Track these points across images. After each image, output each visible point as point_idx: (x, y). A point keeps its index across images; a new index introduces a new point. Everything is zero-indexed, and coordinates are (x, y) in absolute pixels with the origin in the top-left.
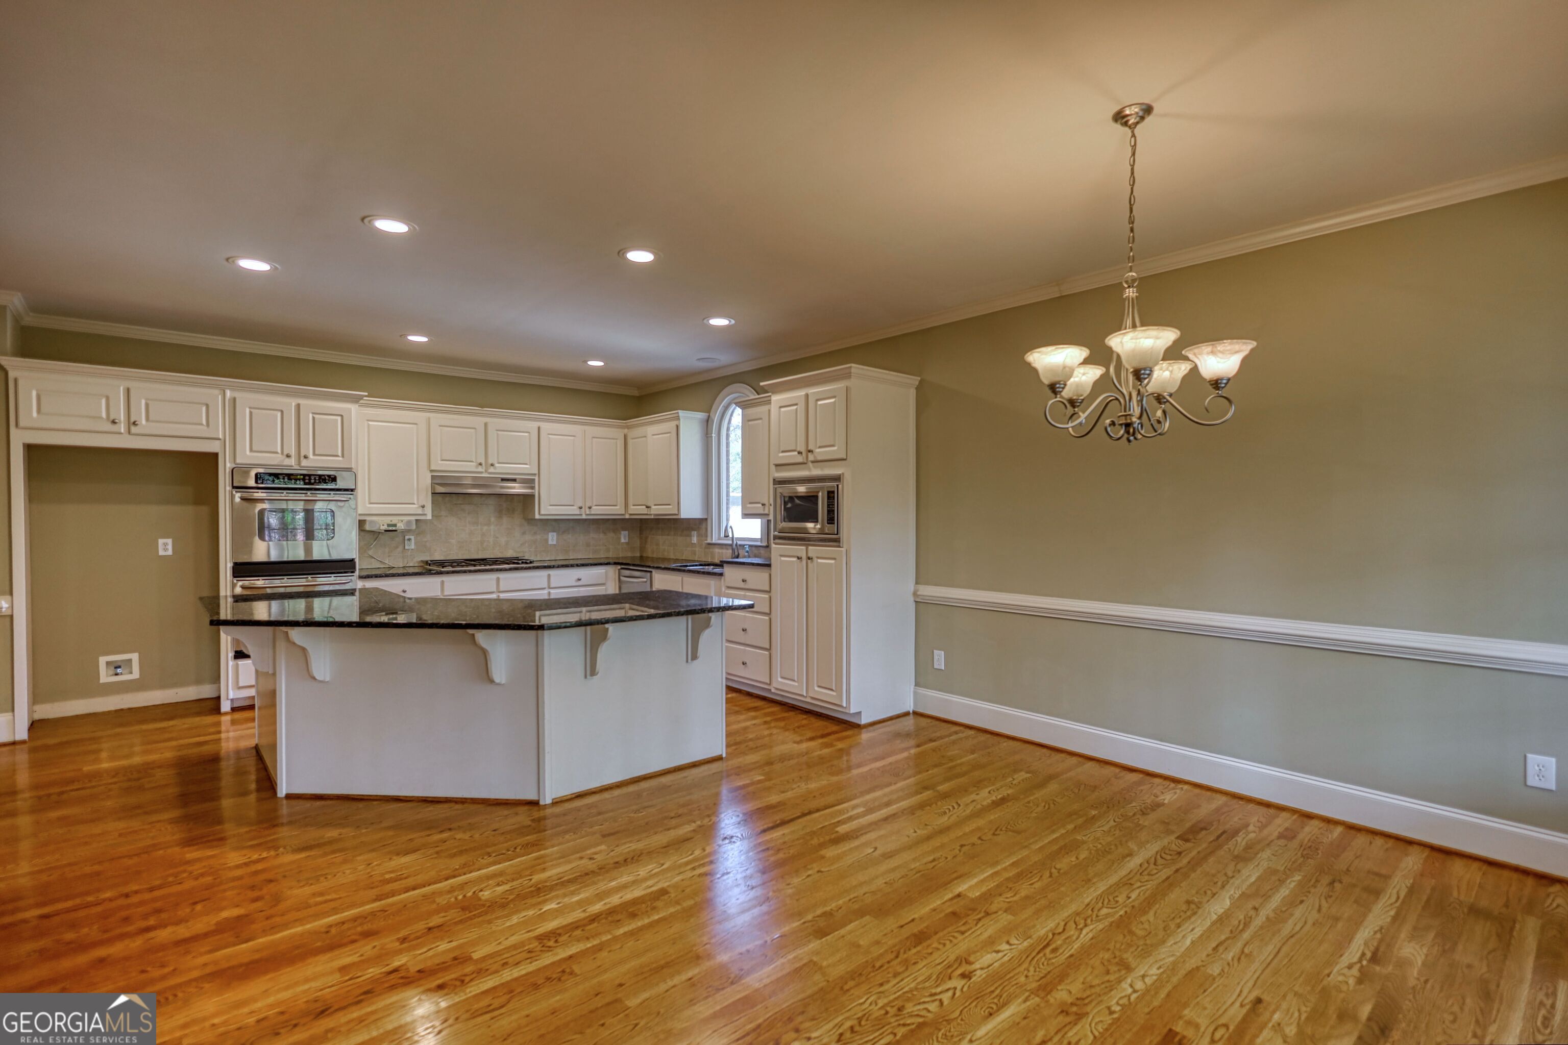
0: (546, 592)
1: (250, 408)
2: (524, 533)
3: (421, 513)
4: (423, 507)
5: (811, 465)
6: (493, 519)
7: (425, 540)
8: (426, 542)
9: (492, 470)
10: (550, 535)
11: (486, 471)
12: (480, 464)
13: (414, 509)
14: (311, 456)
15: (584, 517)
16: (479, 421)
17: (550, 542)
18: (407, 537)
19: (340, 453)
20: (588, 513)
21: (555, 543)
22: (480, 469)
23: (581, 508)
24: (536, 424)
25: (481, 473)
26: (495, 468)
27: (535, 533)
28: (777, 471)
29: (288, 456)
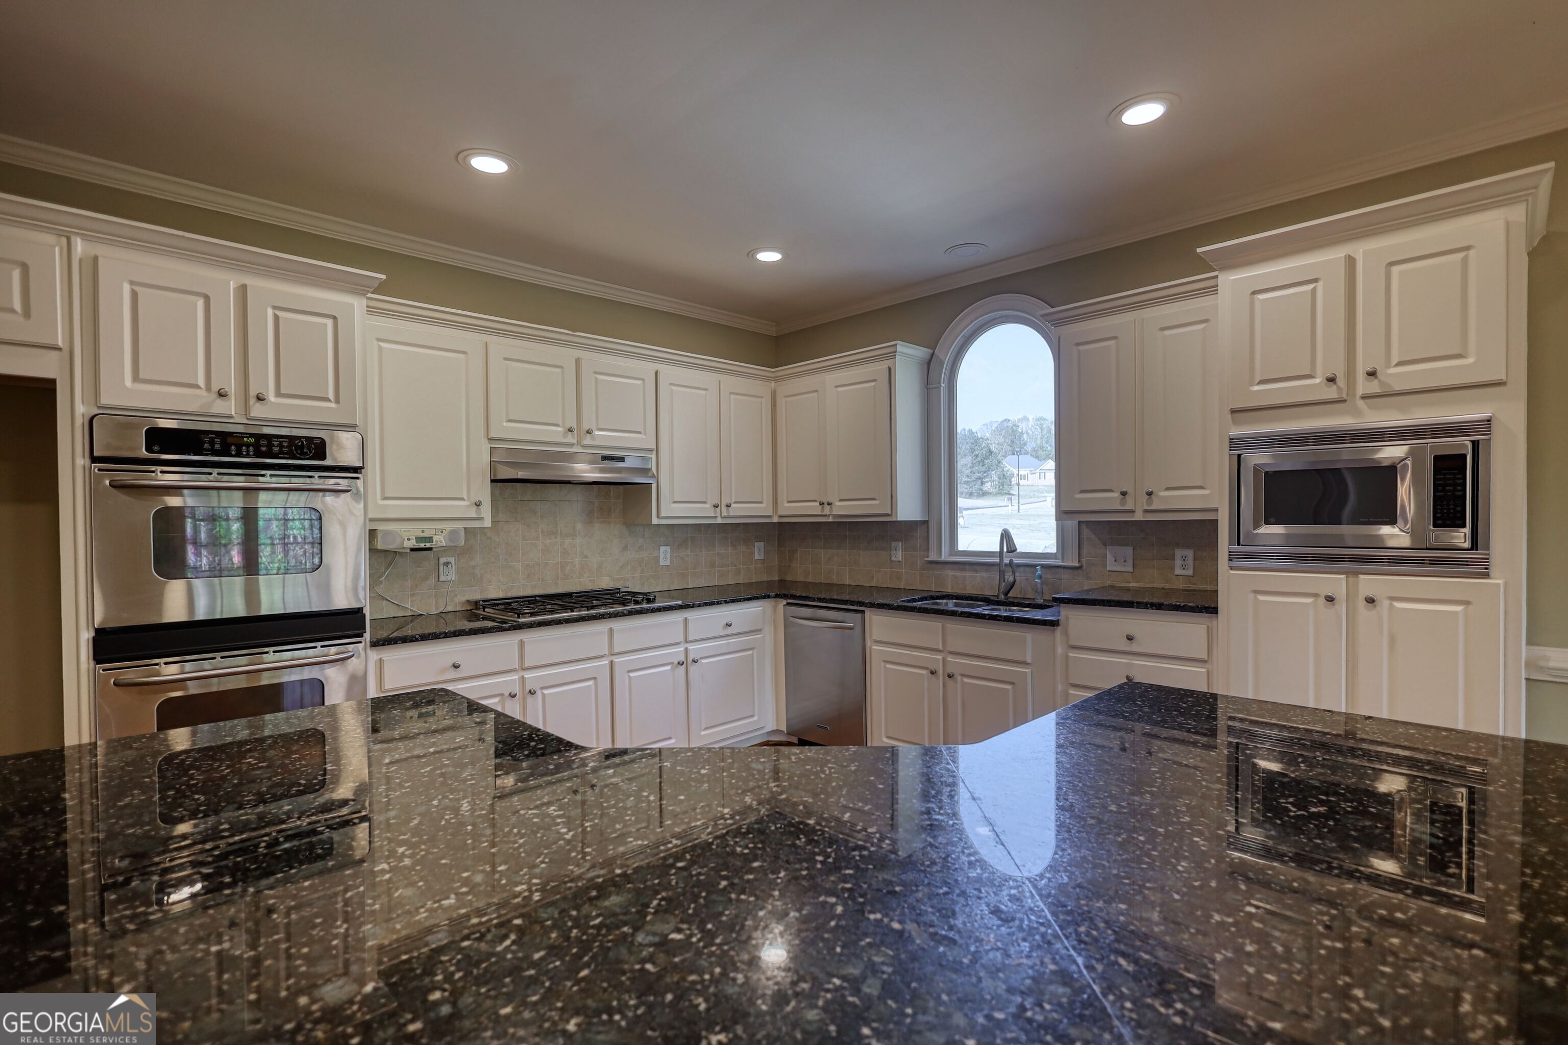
0: (681, 649)
1: (132, 283)
2: (625, 548)
3: (474, 515)
4: (478, 504)
5: (1361, 404)
6: (579, 526)
7: (473, 563)
8: (474, 567)
9: (587, 441)
10: (662, 549)
11: (579, 443)
12: (570, 430)
13: (462, 508)
14: (272, 398)
15: (719, 521)
16: (567, 356)
17: (662, 563)
18: (442, 560)
19: (331, 396)
20: (725, 514)
21: (668, 563)
22: (570, 439)
23: (716, 506)
24: (652, 367)
25: (572, 445)
26: (593, 438)
27: (641, 548)
28: (1235, 422)
29: (222, 395)
